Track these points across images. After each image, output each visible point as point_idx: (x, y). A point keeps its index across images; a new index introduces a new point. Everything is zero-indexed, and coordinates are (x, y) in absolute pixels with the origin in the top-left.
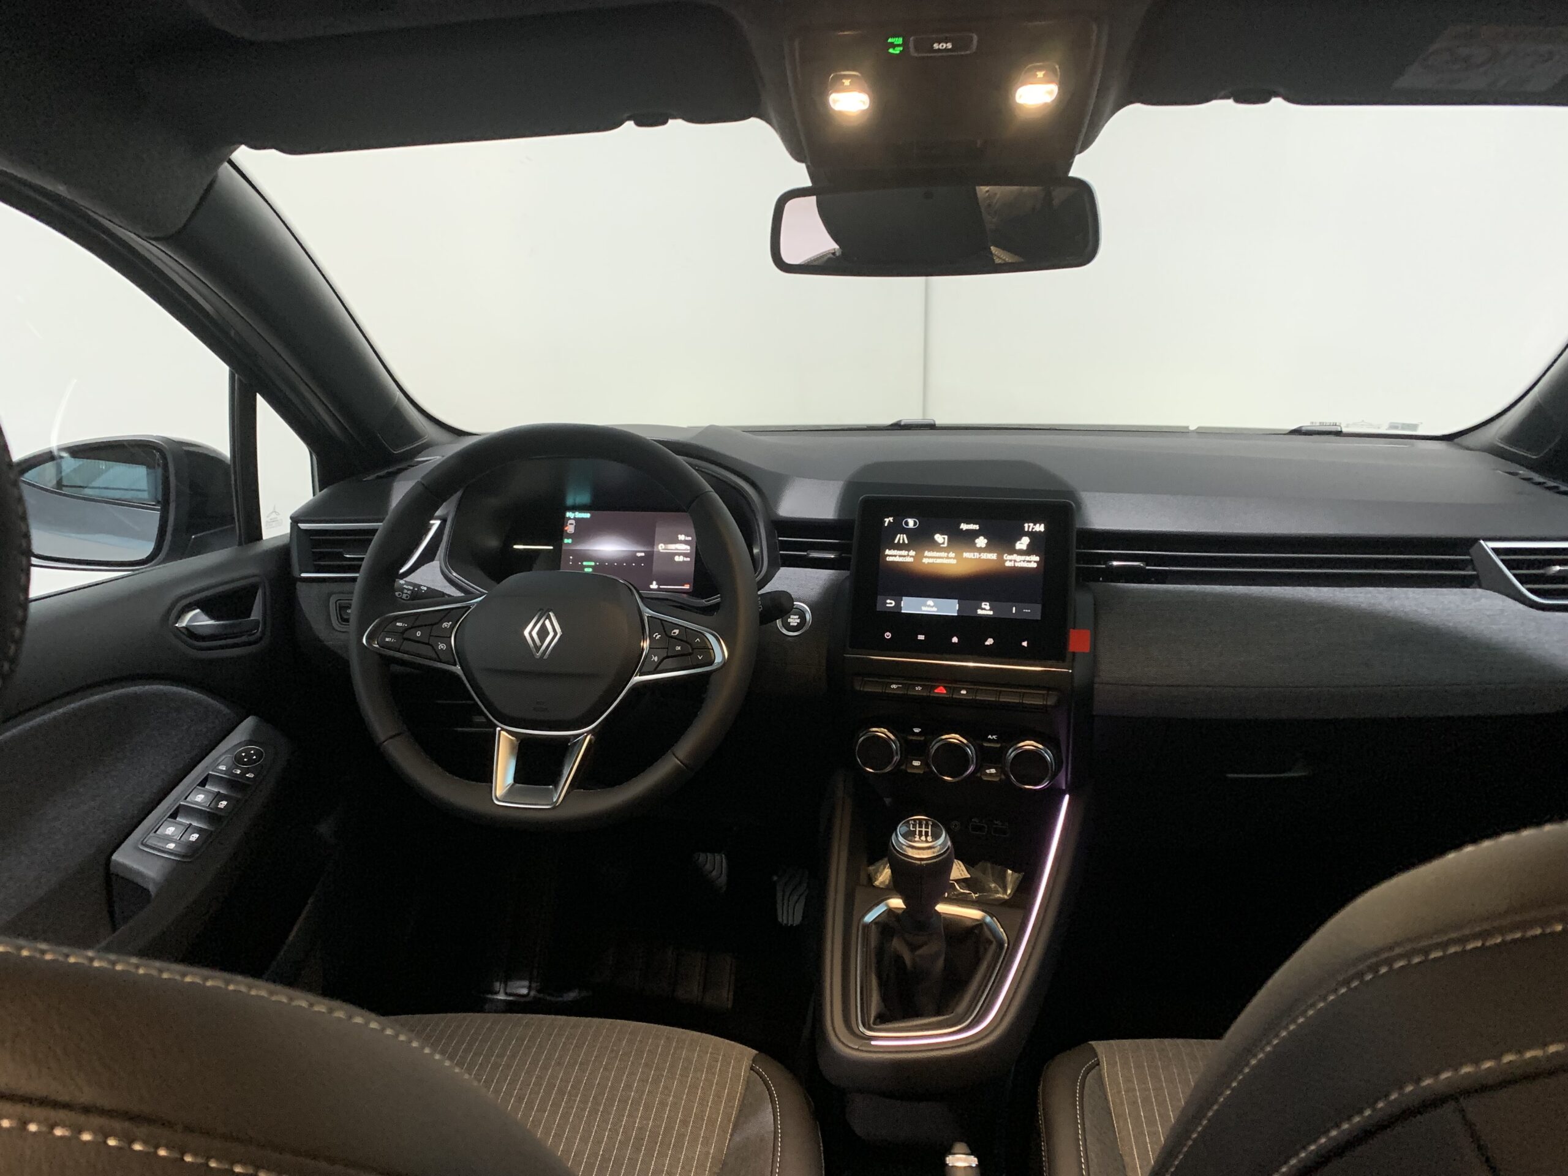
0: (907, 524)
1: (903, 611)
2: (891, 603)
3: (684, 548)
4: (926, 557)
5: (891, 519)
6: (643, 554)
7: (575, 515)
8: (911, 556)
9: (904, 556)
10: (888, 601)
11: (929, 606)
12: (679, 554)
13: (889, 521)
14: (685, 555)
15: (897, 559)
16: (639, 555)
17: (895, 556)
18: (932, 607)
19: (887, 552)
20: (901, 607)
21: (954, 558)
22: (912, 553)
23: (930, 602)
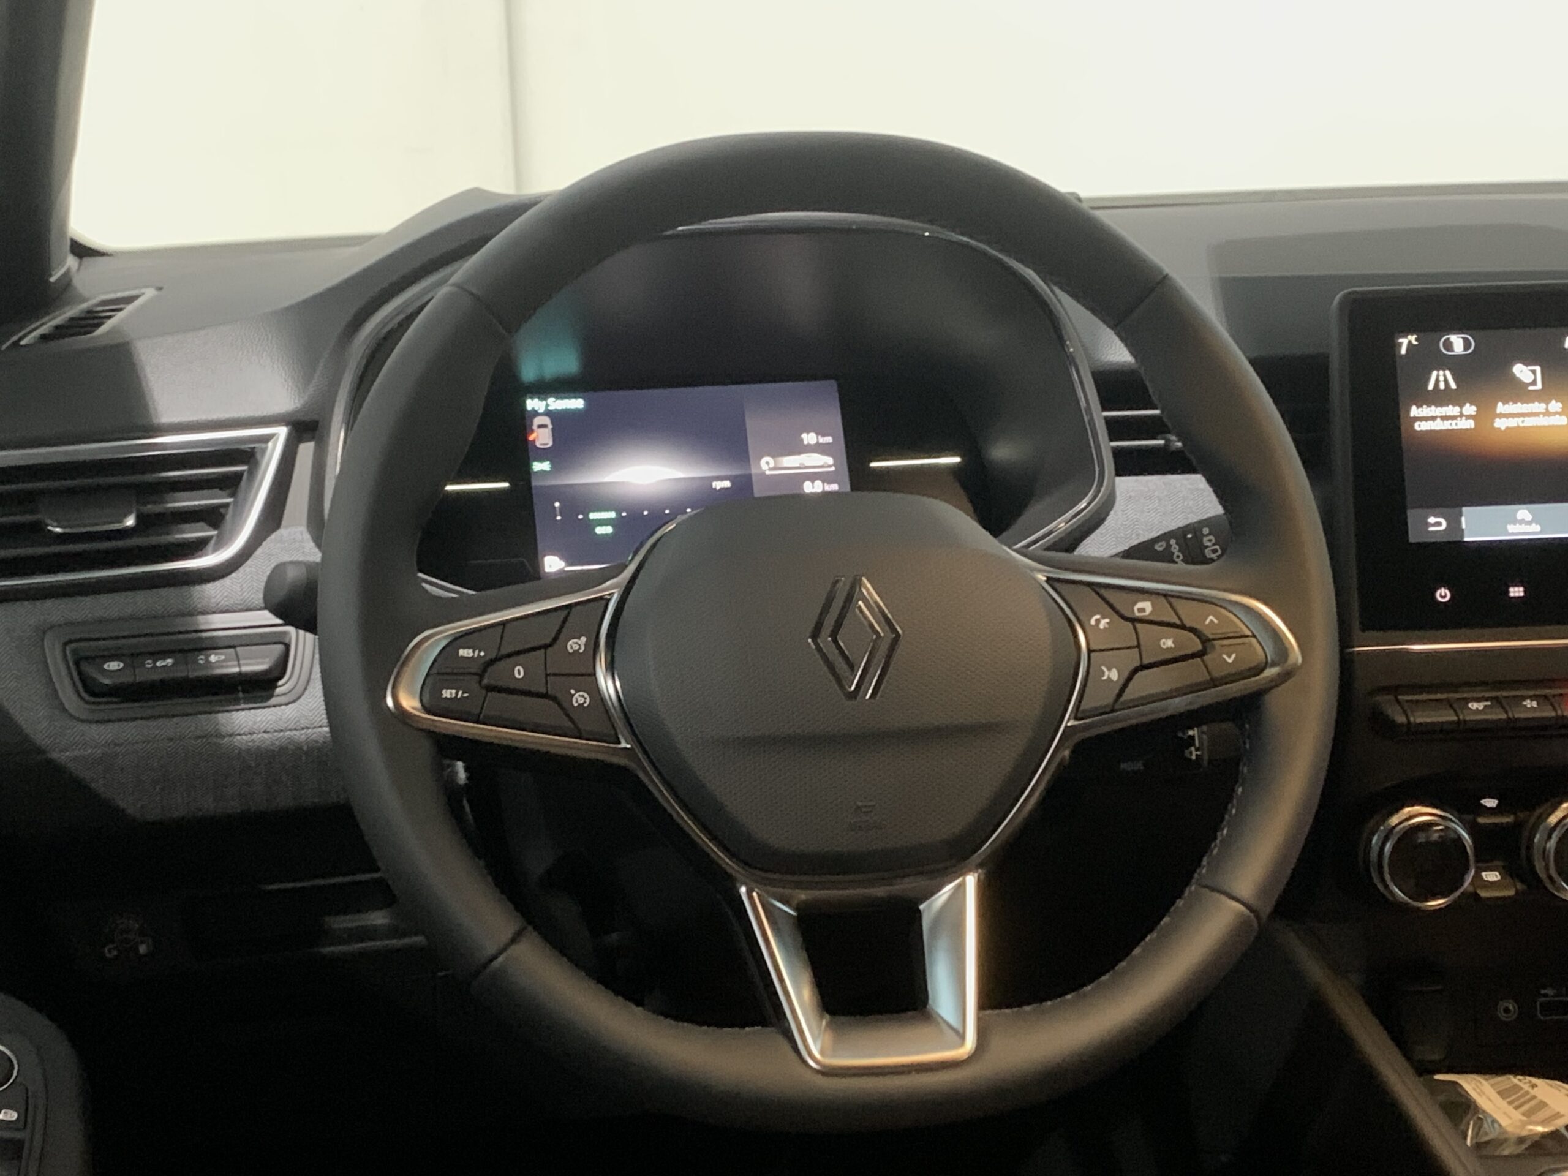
0: (1449, 345)
1: (1466, 539)
2: (1439, 524)
3: (821, 464)
4: (1502, 416)
5: (1413, 338)
6: (727, 484)
7: (547, 405)
8: (1469, 417)
9: (1453, 418)
10: (1432, 520)
11: (1522, 522)
12: (813, 477)
13: (1410, 342)
14: (825, 478)
15: (1438, 425)
16: (718, 485)
17: (1433, 418)
18: (1529, 523)
19: (1415, 411)
20: (1463, 530)
21: (1560, 414)
22: (1470, 409)
23: (1523, 512)
